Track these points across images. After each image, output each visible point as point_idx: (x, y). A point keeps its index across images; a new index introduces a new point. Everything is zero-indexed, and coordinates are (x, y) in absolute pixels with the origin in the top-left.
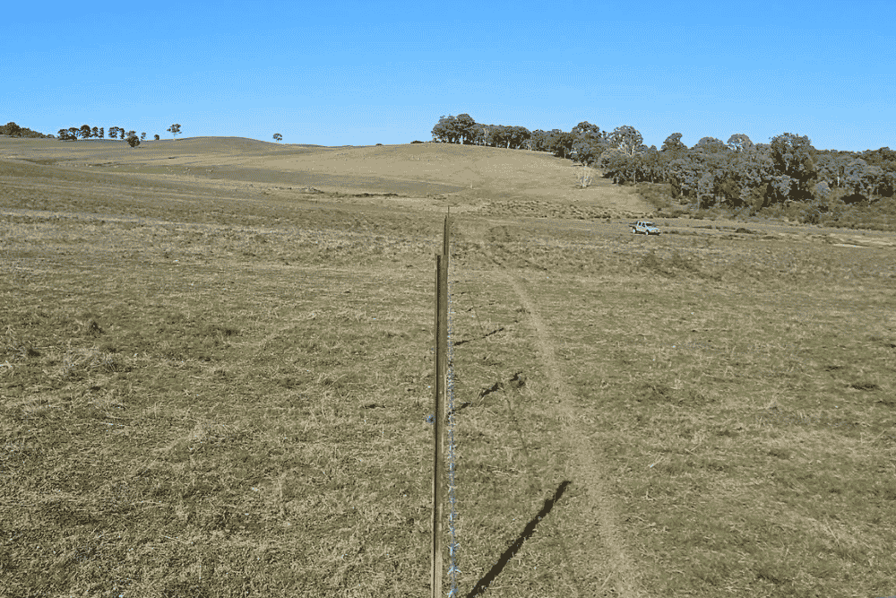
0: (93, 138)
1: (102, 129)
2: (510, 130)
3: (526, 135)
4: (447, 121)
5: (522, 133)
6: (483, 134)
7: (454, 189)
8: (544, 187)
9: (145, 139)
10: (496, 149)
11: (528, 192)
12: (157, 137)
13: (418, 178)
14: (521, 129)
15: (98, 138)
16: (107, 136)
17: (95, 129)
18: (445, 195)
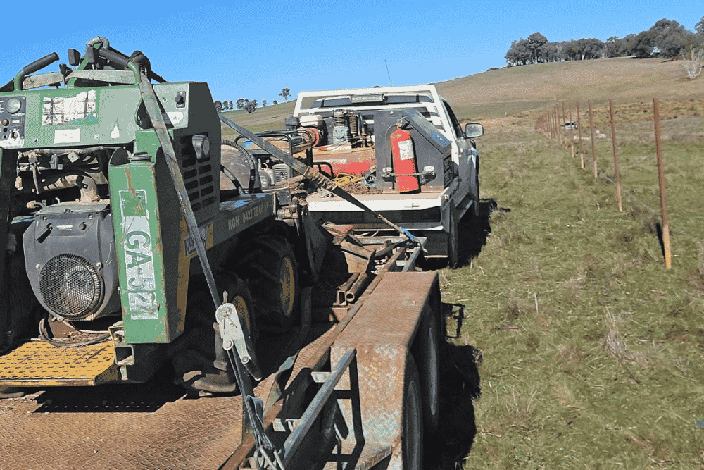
0: (225, 111)
1: (231, 103)
2: (583, 43)
3: (600, 46)
4: (519, 45)
5: (595, 44)
6: (556, 51)
7: (536, 105)
8: (642, 86)
9: (267, 105)
10: (572, 62)
11: (625, 94)
12: (276, 102)
13: (495, 99)
14: (594, 40)
15: (228, 110)
16: (235, 108)
17: (226, 103)
18: (526, 112)
